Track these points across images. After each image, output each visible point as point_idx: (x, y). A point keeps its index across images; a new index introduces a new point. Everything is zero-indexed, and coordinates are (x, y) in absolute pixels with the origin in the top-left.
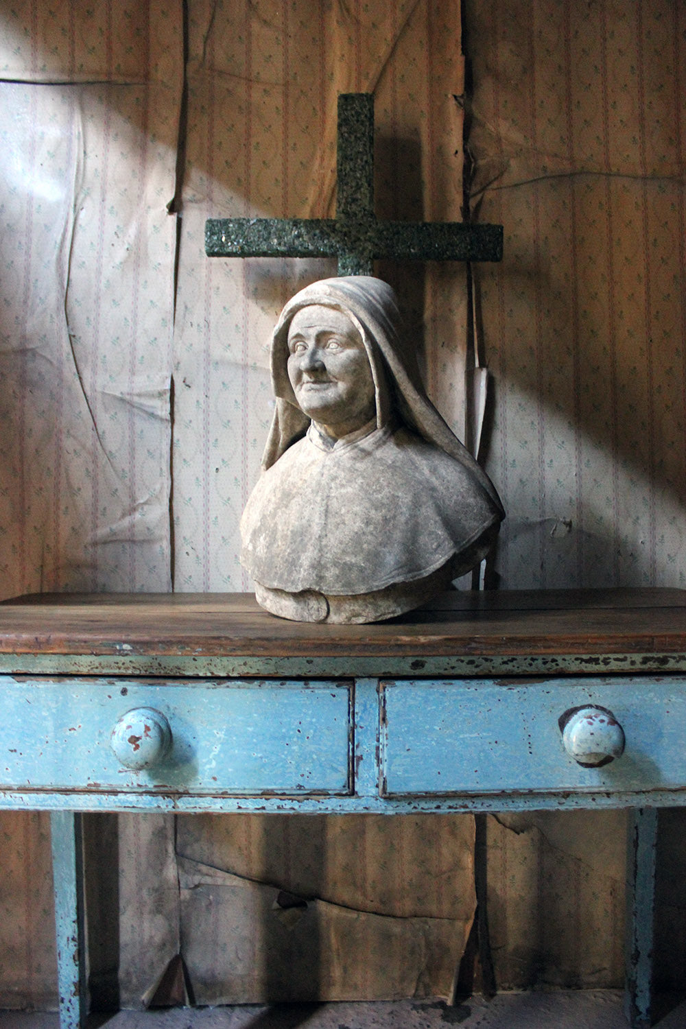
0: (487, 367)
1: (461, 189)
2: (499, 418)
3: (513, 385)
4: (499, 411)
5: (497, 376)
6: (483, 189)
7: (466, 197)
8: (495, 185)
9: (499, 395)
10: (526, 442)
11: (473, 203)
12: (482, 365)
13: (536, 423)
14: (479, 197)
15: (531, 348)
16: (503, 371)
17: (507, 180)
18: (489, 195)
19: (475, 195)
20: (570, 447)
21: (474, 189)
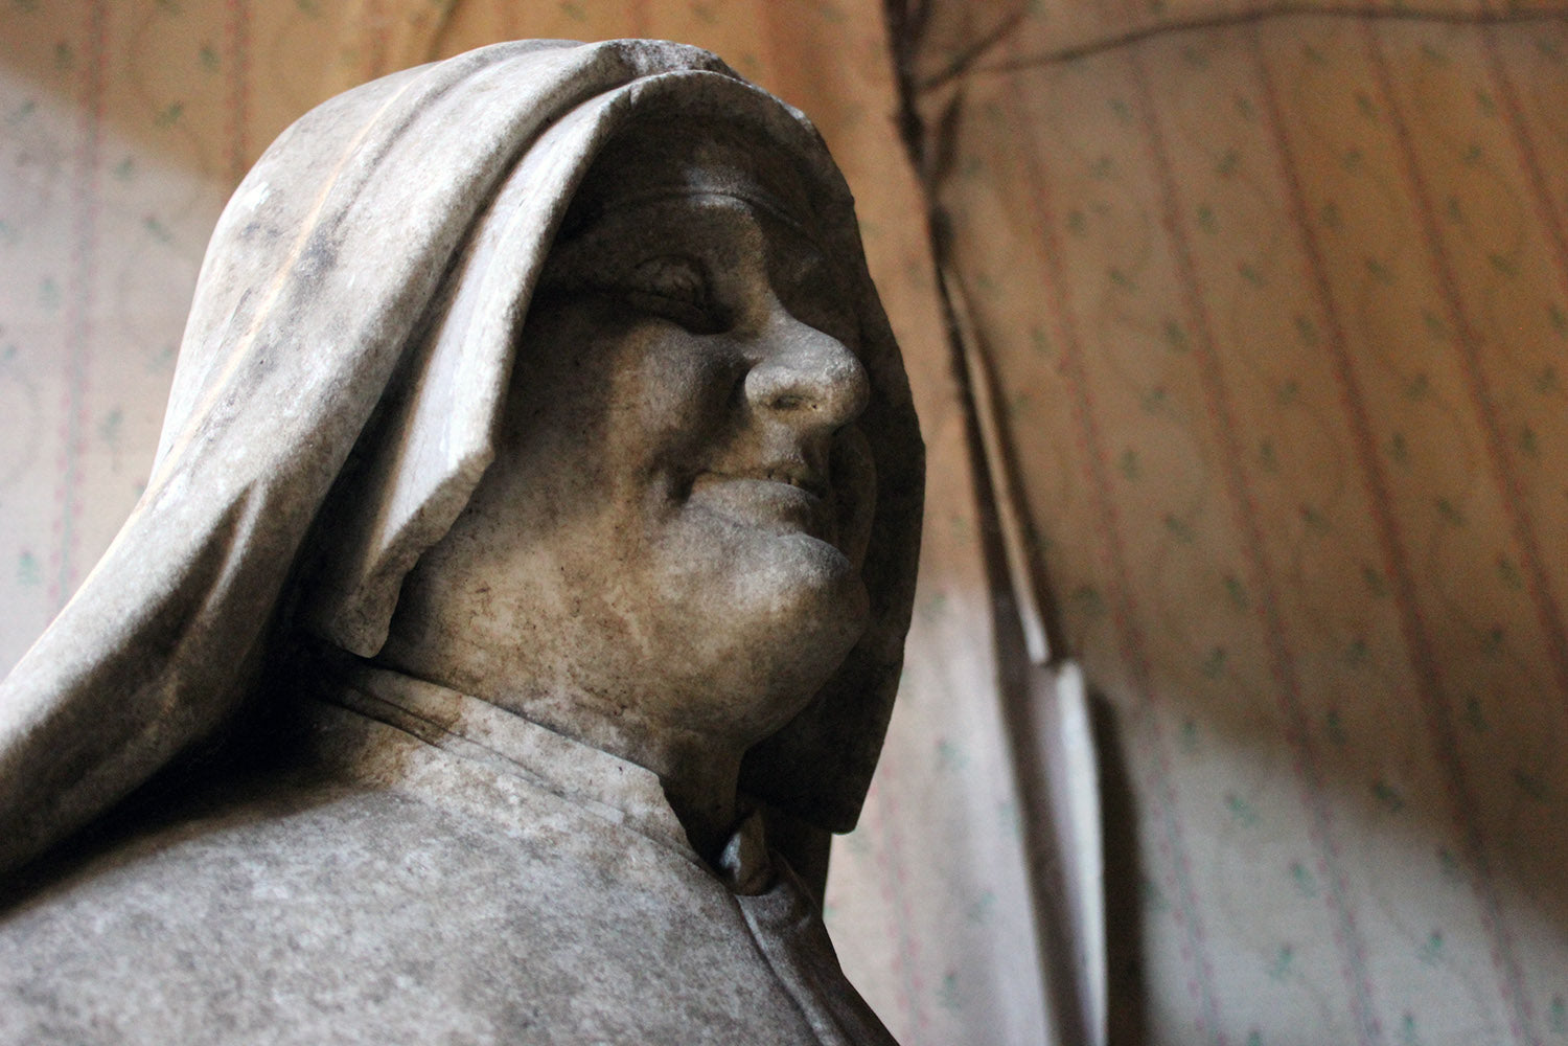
0: (1078, 656)
1: (884, 67)
2: (1158, 863)
3: (1189, 725)
4: (1154, 831)
5: (1123, 695)
6: (959, 68)
7: (907, 89)
8: (997, 54)
9: (1140, 767)
10: (1287, 951)
11: (930, 107)
12: (1059, 653)
13: (1310, 866)
14: (947, 91)
15: (1230, 581)
16: (1142, 670)
17: (1034, 38)
18: (981, 86)
19: (935, 84)
20: (1470, 949)
21: (930, 63)
